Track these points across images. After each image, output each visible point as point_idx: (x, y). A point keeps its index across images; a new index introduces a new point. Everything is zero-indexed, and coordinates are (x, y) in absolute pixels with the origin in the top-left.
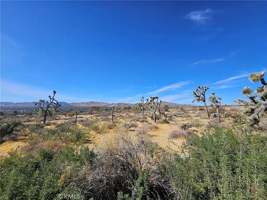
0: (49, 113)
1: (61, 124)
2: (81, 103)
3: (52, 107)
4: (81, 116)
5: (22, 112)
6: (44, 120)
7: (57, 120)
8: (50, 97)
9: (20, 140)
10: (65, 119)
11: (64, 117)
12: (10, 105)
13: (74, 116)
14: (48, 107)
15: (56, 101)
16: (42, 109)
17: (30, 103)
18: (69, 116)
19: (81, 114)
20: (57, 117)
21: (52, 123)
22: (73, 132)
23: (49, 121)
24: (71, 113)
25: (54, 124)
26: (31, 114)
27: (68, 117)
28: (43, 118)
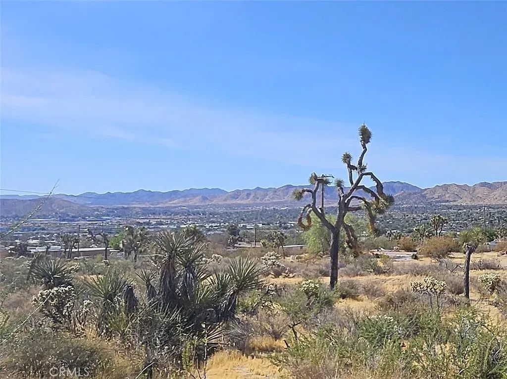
0: (349, 236)
1: (403, 298)
2: (484, 184)
3: (359, 208)
4: (488, 257)
5: (253, 232)
6: (332, 269)
7: (378, 271)
8: (347, 158)
9: (262, 350)
10: (417, 272)
11: (406, 258)
12: (215, 202)
13: (455, 254)
14: (344, 207)
15: (375, 179)
16: (321, 216)
17: (275, 191)
18: (429, 254)
19: (487, 244)
20: (377, 256)
21: (361, 289)
22: (462, 342)
23: (349, 275)
24: (438, 241)
25: (371, 292)
26: (282, 240)
27: (427, 261)
28: (329, 260)
